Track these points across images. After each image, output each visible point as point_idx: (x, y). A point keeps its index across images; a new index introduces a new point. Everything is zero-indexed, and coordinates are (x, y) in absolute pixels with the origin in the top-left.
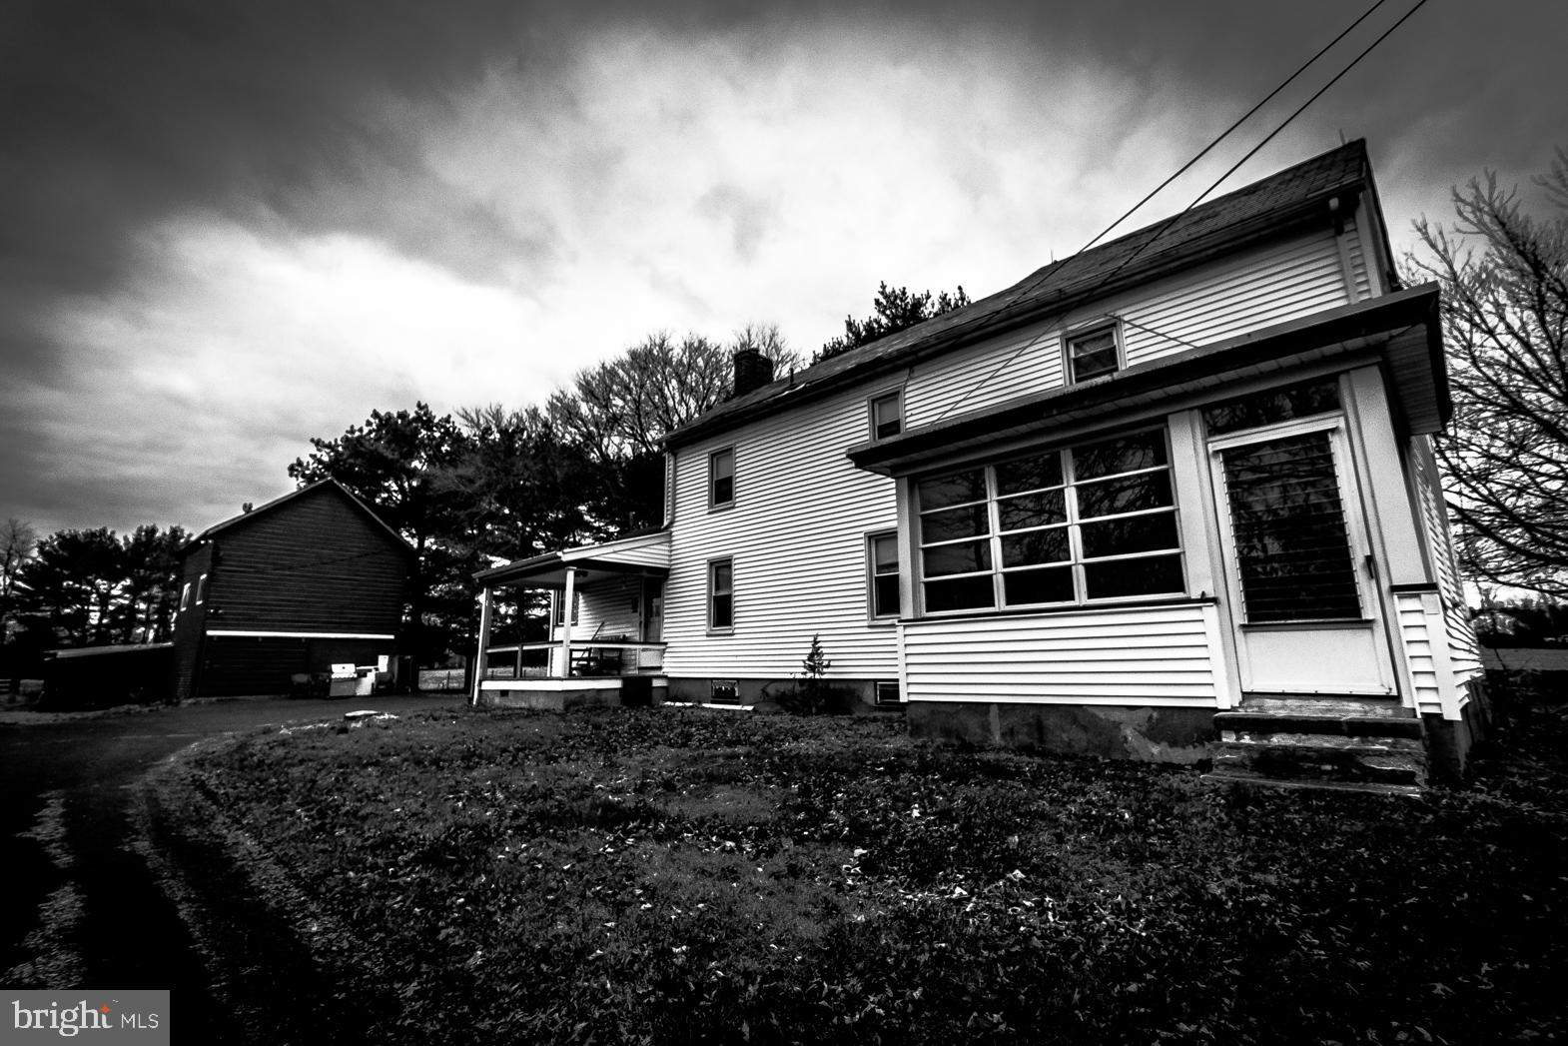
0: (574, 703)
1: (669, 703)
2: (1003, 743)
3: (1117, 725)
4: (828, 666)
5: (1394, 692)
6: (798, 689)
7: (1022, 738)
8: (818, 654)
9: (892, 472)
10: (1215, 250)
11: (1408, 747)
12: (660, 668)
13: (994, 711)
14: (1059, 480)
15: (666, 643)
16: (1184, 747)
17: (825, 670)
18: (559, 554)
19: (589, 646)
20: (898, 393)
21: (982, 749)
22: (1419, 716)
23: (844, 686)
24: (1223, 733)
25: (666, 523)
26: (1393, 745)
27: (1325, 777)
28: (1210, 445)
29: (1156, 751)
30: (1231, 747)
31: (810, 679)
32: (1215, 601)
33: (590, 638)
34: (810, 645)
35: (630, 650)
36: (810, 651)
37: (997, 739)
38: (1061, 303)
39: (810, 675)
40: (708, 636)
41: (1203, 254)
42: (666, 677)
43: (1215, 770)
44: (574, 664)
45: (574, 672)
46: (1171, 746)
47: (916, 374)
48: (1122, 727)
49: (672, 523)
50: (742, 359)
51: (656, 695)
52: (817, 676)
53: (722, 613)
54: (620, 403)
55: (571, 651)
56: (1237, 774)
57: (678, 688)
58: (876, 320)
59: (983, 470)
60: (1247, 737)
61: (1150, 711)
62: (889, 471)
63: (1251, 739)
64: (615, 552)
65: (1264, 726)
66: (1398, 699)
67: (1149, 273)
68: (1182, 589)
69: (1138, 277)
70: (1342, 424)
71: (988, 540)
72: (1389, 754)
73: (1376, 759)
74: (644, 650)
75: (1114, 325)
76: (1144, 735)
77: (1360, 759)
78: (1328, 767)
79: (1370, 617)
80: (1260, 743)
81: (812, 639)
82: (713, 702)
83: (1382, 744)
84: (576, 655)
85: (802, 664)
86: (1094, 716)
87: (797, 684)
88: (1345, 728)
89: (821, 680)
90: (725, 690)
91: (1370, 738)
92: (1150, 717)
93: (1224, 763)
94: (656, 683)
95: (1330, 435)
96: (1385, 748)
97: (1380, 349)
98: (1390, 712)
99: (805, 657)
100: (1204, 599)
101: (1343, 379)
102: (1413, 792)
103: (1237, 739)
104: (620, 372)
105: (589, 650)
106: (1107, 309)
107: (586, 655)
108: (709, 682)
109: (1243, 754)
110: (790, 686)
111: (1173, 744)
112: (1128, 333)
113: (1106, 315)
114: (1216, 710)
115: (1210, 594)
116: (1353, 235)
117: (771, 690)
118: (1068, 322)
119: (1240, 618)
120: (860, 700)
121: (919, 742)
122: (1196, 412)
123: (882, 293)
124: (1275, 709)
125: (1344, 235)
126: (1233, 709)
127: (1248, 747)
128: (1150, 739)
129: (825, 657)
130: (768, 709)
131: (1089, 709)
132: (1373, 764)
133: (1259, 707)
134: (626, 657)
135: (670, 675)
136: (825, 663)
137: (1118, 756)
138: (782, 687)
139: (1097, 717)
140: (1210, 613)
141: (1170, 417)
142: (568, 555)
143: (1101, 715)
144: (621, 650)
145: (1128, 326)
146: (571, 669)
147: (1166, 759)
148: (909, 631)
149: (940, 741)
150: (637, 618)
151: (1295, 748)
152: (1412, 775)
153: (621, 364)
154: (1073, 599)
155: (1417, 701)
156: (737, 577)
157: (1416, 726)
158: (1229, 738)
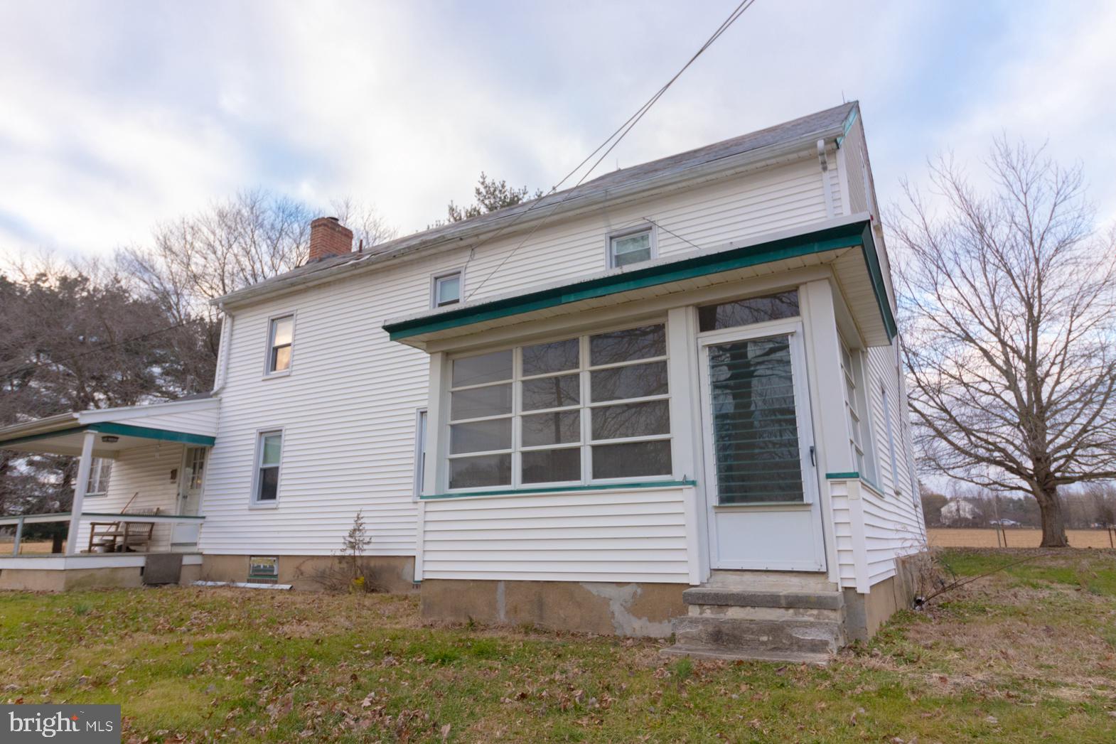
0: (80, 584)
1: (200, 583)
2: (506, 621)
3: (607, 601)
4: (369, 543)
5: (824, 569)
6: (337, 566)
7: (525, 617)
8: (359, 530)
9: (429, 346)
10: (732, 171)
11: (828, 617)
12: (195, 544)
13: (501, 587)
14: (576, 365)
15: (204, 517)
16: (660, 622)
17: (365, 547)
18: (76, 415)
19: (116, 519)
20: (459, 272)
21: (486, 627)
22: (840, 590)
23: (384, 563)
24: (691, 608)
25: (216, 388)
26: (817, 617)
27: (762, 648)
28: (700, 340)
29: (638, 626)
30: (694, 622)
31: (350, 556)
32: (693, 483)
33: (119, 511)
34: (352, 521)
35: (163, 524)
36: (351, 527)
37: (502, 617)
38: (607, 204)
39: (349, 552)
40: (250, 510)
41: (724, 174)
42: (201, 554)
43: (677, 644)
44: (96, 540)
45: (96, 548)
46: (650, 621)
47: (477, 256)
48: (611, 602)
49: (223, 388)
50: (319, 226)
51: (185, 574)
52: (357, 553)
53: (268, 487)
54: (202, 261)
55: (93, 525)
56: (693, 647)
57: (211, 567)
58: (475, 209)
59: (511, 351)
60: (708, 611)
61: (634, 588)
62: (424, 345)
63: (712, 613)
64: (148, 417)
65: (721, 601)
66: (823, 574)
67: (680, 185)
68: (669, 472)
69: (671, 188)
70: (799, 330)
71: (510, 419)
72: (812, 625)
73: (802, 630)
74: (179, 524)
75: (650, 228)
76: (629, 610)
77: (788, 630)
78: (765, 638)
79: (810, 502)
80: (718, 616)
81: (356, 515)
82: (249, 581)
83: (810, 616)
84: (98, 529)
85: (343, 541)
86: (589, 592)
87: (337, 561)
88: (783, 602)
89: (361, 557)
90: (263, 570)
91: (801, 610)
92: (635, 593)
93: (685, 636)
94: (187, 560)
95: (789, 337)
96: (812, 619)
97: (829, 265)
98: (820, 586)
99: (347, 534)
100: (685, 482)
101: (802, 291)
102: (821, 659)
103: (701, 614)
104: (205, 230)
105: (117, 524)
106: (645, 214)
107: (113, 529)
108: (247, 560)
109: (701, 627)
110: (328, 563)
111: (652, 619)
112: (662, 237)
113: (644, 218)
114: (688, 585)
115: (691, 478)
116: (834, 174)
117: (308, 568)
118: (613, 221)
119: (714, 498)
120: (399, 577)
121: (428, 621)
122: (691, 307)
123: (483, 183)
124: (735, 585)
125: (827, 173)
126: (702, 585)
127: (706, 622)
128: (634, 615)
129: (368, 534)
130: (306, 587)
131: (584, 585)
132: (799, 634)
133: (722, 582)
134: (158, 532)
135: (204, 553)
136: (367, 540)
137: (605, 632)
138: (322, 565)
139: (591, 593)
140: (688, 494)
141: (670, 312)
142: (84, 418)
143: (594, 590)
144: (153, 524)
145: (661, 231)
146: (91, 545)
147: (645, 633)
148: (430, 507)
149: (450, 619)
150: (173, 489)
151: (742, 621)
152: (826, 643)
153: (208, 222)
154: (578, 478)
155: (840, 577)
156: (286, 449)
157: (835, 599)
158: (694, 612)
